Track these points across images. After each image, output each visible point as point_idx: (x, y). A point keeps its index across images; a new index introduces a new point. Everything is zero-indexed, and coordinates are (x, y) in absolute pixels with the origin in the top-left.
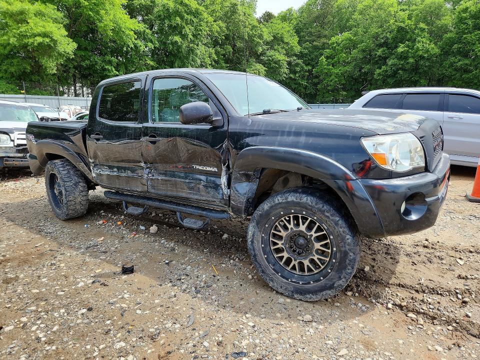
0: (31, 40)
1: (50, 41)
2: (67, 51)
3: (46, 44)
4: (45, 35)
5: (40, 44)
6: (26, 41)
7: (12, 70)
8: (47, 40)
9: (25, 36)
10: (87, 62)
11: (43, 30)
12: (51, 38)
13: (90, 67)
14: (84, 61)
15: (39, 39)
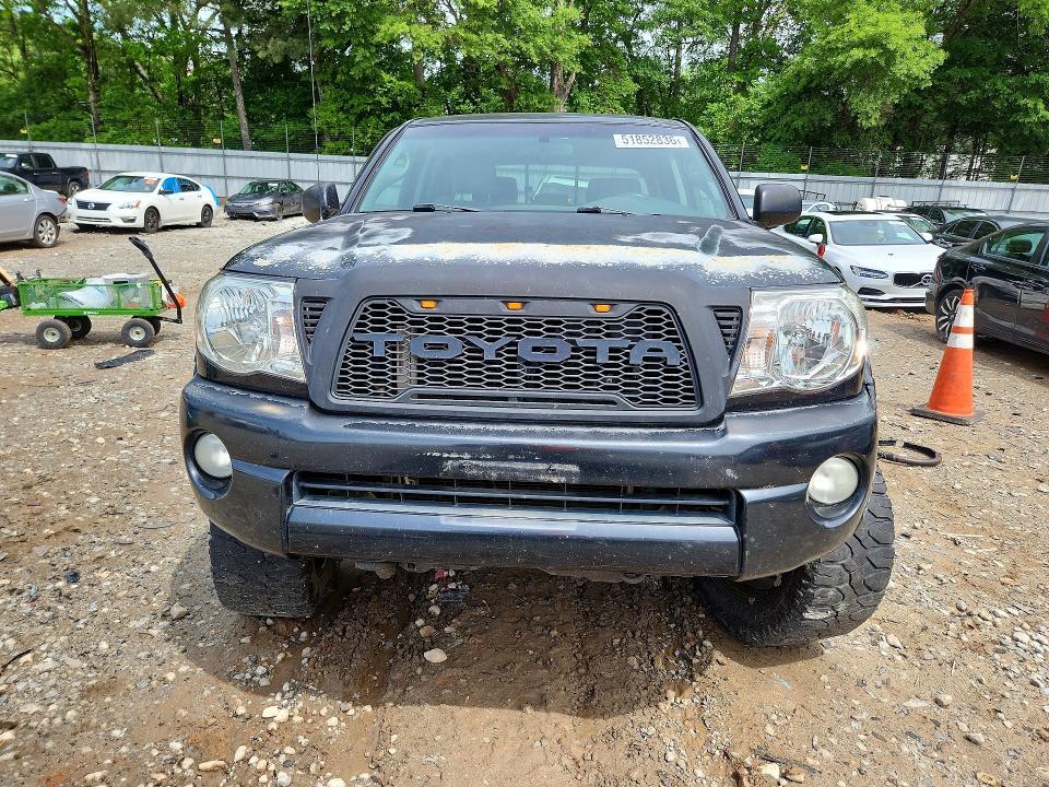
0: (841, 58)
1: (880, 55)
2: (915, 71)
3: (869, 62)
4: (873, 42)
5: (857, 63)
6: (831, 60)
7: (798, 123)
8: (873, 53)
9: (833, 51)
10: (973, 94)
11: (871, 31)
12: (883, 46)
13: (975, 107)
14: (964, 92)
15: (857, 53)
